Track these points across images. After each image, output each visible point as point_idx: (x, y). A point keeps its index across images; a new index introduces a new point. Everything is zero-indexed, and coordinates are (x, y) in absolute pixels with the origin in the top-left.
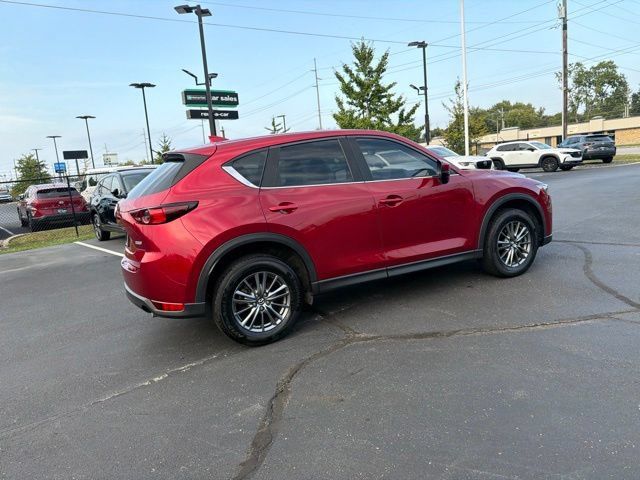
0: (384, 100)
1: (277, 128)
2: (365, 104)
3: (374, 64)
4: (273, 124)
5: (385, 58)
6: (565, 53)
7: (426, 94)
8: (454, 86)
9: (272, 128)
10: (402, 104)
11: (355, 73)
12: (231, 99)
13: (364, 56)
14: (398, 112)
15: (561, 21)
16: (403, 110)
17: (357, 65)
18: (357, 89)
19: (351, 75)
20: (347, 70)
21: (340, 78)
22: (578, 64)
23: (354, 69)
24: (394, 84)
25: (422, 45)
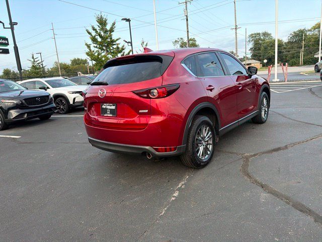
0: (115, 47)
1: (36, 60)
2: (104, 48)
3: (108, 27)
4: (33, 58)
5: (114, 24)
6: (188, 31)
7: (132, 45)
8: (141, 43)
9: (33, 60)
10: (124, 49)
11: (99, 31)
12: (4, 41)
13: (102, 22)
14: (122, 53)
15: (185, 17)
16: (124, 53)
17: (99, 27)
18: (99, 40)
19: (96, 32)
20: (94, 29)
21: (89, 33)
22: (181, 39)
23: (98, 29)
24: (120, 38)
25: (128, 20)
